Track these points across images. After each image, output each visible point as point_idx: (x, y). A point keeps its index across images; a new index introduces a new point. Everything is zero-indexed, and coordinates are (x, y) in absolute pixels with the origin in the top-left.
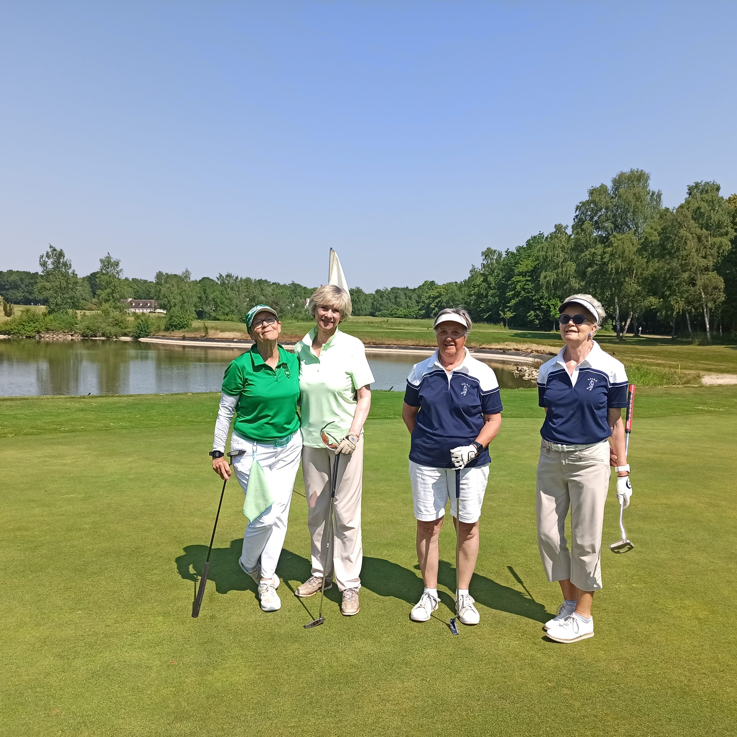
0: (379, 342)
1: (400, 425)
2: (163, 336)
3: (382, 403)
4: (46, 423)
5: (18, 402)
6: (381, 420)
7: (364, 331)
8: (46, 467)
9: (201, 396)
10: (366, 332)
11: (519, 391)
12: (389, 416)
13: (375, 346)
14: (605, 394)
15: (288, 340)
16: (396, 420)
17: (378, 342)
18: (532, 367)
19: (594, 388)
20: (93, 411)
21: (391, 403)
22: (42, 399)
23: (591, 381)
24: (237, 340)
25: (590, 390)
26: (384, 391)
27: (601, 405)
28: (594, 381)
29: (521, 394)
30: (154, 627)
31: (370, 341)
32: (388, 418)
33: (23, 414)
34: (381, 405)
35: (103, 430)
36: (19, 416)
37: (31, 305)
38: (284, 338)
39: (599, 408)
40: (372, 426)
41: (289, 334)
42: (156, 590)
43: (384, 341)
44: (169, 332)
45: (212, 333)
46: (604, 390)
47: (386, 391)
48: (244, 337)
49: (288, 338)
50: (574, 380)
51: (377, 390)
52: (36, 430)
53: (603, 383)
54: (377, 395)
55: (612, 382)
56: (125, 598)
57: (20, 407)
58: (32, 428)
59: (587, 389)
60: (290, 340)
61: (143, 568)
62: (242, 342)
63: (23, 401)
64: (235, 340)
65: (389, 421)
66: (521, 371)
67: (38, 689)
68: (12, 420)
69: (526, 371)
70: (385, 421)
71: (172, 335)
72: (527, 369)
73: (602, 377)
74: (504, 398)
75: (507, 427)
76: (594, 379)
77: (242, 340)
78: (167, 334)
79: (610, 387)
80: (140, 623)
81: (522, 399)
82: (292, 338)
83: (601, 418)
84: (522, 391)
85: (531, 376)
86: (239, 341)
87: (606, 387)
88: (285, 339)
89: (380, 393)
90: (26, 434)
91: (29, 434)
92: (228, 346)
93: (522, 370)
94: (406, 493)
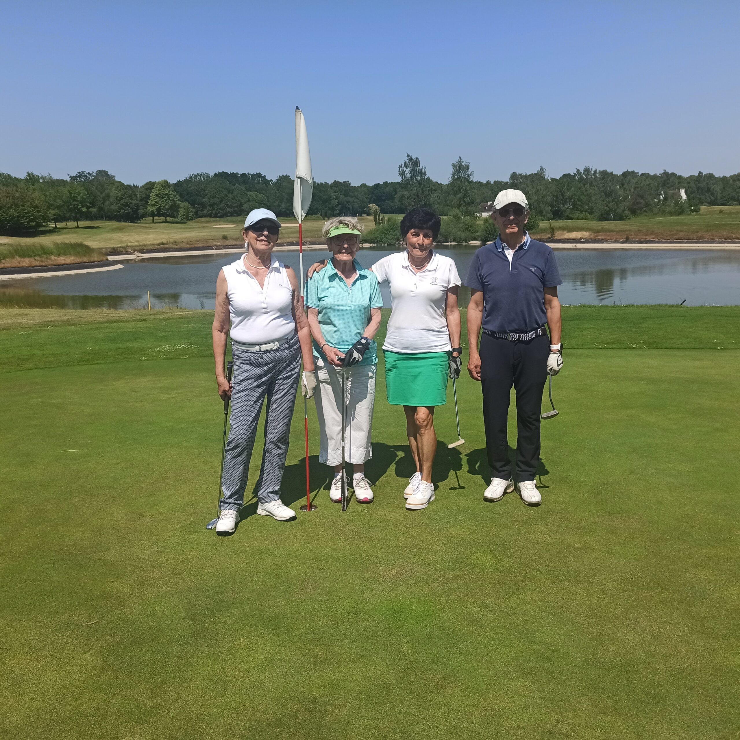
12: (635, 344)
45: (558, 234)
48: (592, 237)
62: (590, 243)
64: (582, 240)
77: (590, 240)
82: (647, 235)
86: (587, 241)
88: (639, 237)
92: (575, 247)
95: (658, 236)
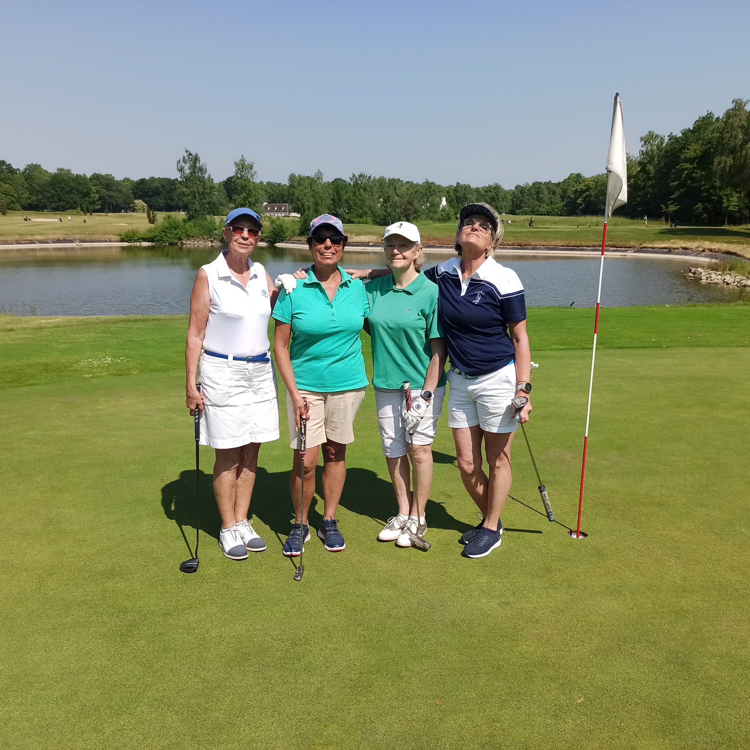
0: (525, 243)
2: (298, 241)
5: (150, 323)
10: (510, 232)
17: (523, 243)
18: (709, 268)
22: (176, 320)
24: (373, 244)
26: (564, 308)
31: (514, 242)
32: (587, 348)
33: (153, 340)
36: (148, 343)
43: (530, 241)
47: (568, 308)
52: (165, 365)
57: (151, 331)
58: (160, 360)
62: (378, 246)
63: (155, 322)
64: (371, 244)
66: (696, 274)
68: (141, 348)
72: (702, 271)
77: (378, 244)
78: (302, 238)
82: (430, 240)
85: (709, 280)
86: (375, 245)
90: (152, 370)
91: (155, 371)
92: (364, 251)
93: (697, 272)
95: (439, 241)
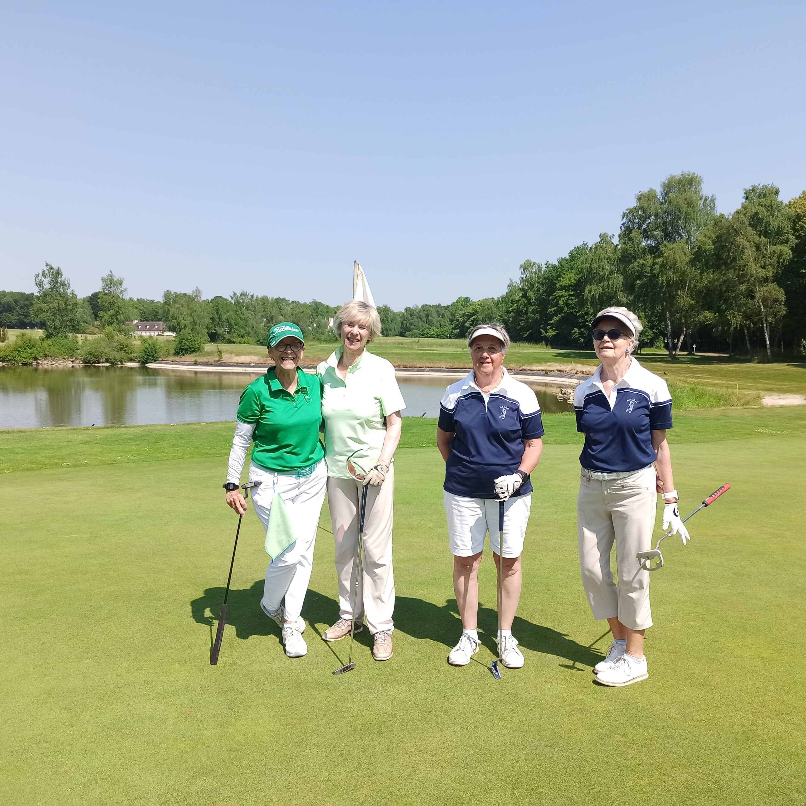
0: (410, 365)
1: (434, 453)
2: (173, 361)
3: (414, 431)
4: (46, 457)
5: (16, 435)
6: (413, 449)
7: (393, 353)
8: (47, 505)
9: (216, 426)
10: (395, 353)
11: (563, 415)
12: (422, 444)
13: (405, 368)
14: (646, 415)
15: (310, 363)
16: (430, 449)
17: (408, 365)
19: (635, 409)
20: (97, 443)
21: (424, 430)
22: (41, 431)
23: (631, 402)
24: (254, 364)
25: (630, 412)
26: (416, 418)
27: (643, 428)
28: (633, 401)
29: (565, 419)
30: (169, 676)
31: (400, 364)
32: (421, 447)
33: (20, 448)
34: (413, 433)
35: (108, 464)
36: (16, 450)
37: (27, 329)
38: (305, 361)
39: (641, 432)
40: (404, 456)
41: (311, 357)
42: (170, 637)
43: (415, 363)
44: (179, 356)
45: (226, 357)
46: (645, 411)
47: (419, 418)
48: (261, 361)
49: (310, 361)
50: (612, 401)
51: (408, 417)
52: (36, 466)
53: (644, 404)
54: (409, 422)
55: (653, 401)
56: (137, 645)
57: (17, 441)
58: (30, 462)
59: (627, 411)
60: (312, 363)
61: (156, 612)
62: (260, 367)
63: (20, 434)
64: (252, 364)
65: (422, 449)
66: (566, 394)
67: (44, 745)
68: (9, 455)
69: (570, 394)
70: (418, 450)
71: (183, 360)
72: (572, 391)
73: (642, 397)
74: (547, 423)
75: (550, 455)
76: (634, 400)
77: (260, 365)
78: (177, 358)
79: (651, 407)
80: (154, 672)
81: (567, 424)
82: (314, 361)
83: (644, 441)
84: (566, 415)
86: (256, 366)
87: (647, 407)
88: (307, 363)
89: (411, 420)
90: (24, 470)
91: (27, 470)
92: (245, 371)
93: (566, 392)
94: (442, 527)
